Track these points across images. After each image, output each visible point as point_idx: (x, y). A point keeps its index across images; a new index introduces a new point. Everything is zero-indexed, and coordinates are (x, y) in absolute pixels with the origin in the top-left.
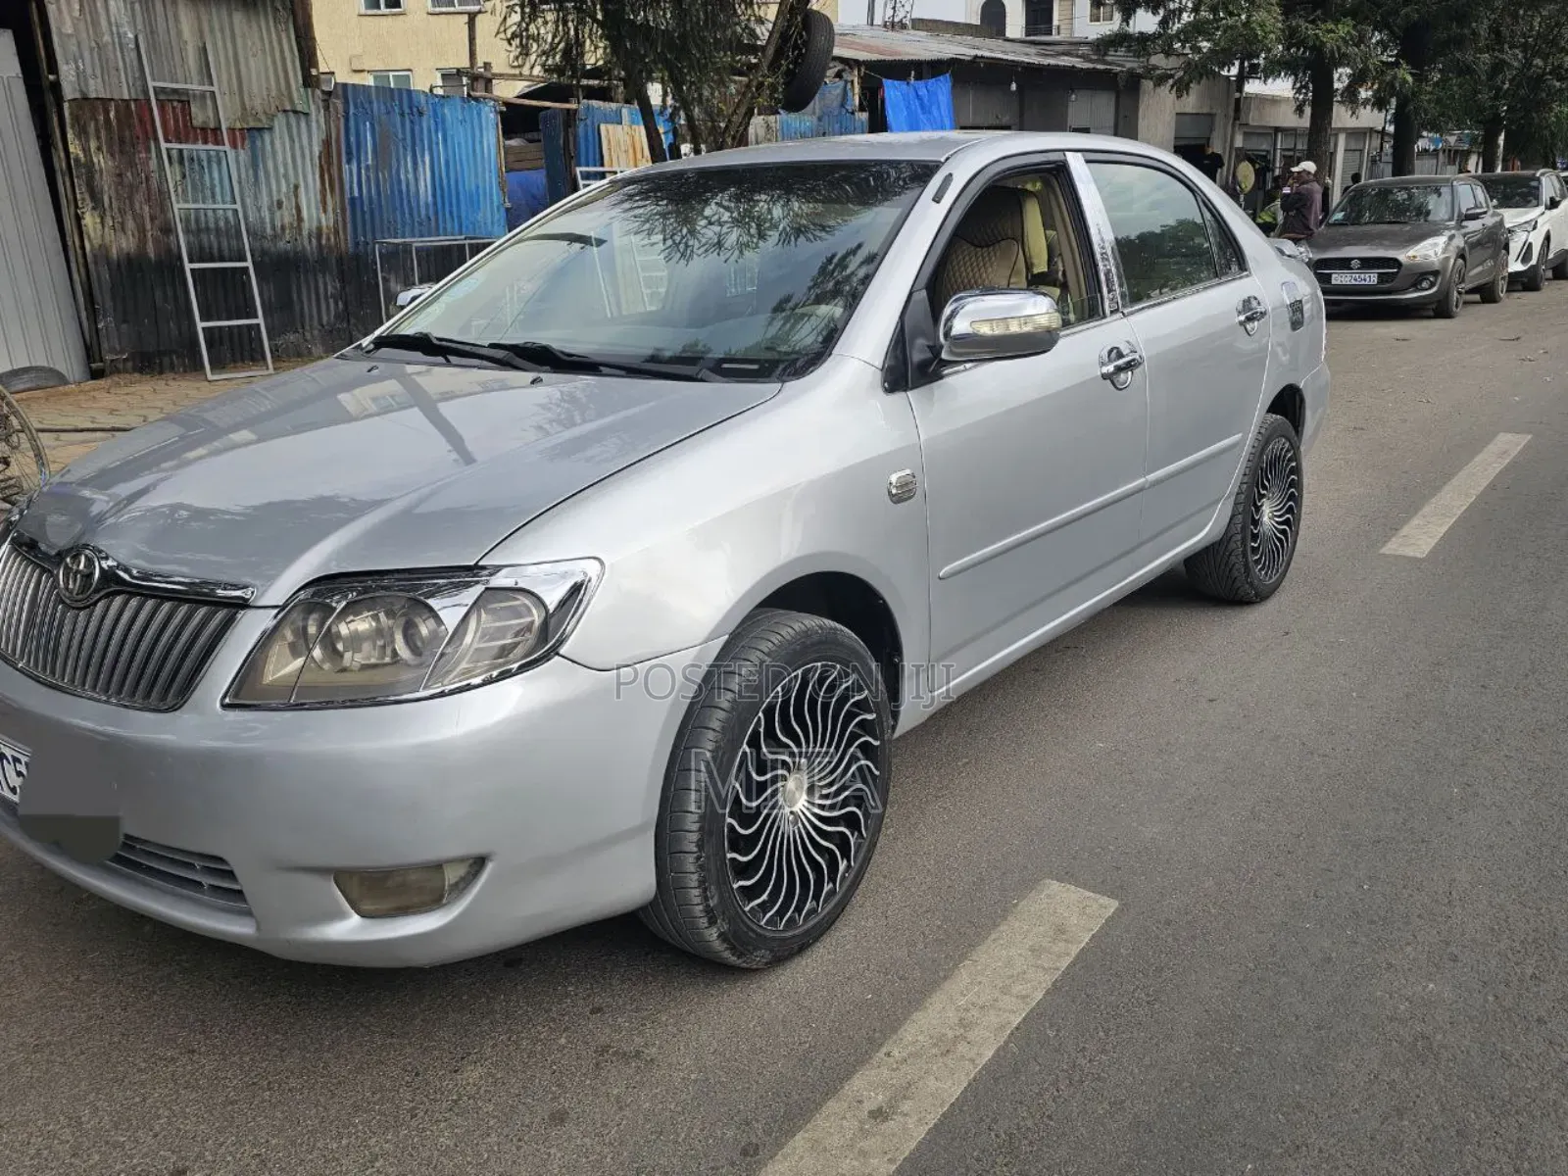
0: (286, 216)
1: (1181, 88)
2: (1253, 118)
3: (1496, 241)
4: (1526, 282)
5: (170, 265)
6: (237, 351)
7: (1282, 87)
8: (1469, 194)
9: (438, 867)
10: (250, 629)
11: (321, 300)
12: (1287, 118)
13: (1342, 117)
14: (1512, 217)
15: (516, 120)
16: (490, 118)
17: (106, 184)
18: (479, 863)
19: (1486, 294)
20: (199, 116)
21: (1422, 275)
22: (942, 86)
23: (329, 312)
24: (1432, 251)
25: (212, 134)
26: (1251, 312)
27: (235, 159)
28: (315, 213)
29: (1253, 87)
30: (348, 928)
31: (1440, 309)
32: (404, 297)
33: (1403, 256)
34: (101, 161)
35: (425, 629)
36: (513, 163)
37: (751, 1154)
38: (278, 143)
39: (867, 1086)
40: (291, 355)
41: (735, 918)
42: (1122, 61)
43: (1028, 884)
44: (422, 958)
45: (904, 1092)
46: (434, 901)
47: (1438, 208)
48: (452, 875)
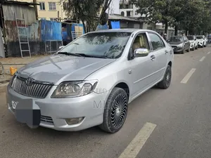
0: (33, 37)
1: (149, 24)
2: (157, 28)
3: (189, 44)
4: (192, 50)
5: (18, 43)
6: (26, 54)
7: (161, 24)
8: (185, 38)
9: (78, 118)
10: (54, 88)
11: (37, 48)
12: (161, 28)
13: (169, 28)
14: (190, 41)
15: (64, 25)
16: (60, 24)
17: (9, 32)
18: (83, 118)
19: (187, 51)
20: (22, 23)
21: (180, 48)
22: (119, 22)
23: (38, 49)
24: (181, 45)
25: (24, 26)
26: (166, 52)
27: (27, 29)
28: (37, 36)
29: (157, 24)
30: (66, 126)
31: (182, 53)
32: (60, 47)
33: (178, 46)
34: (9, 29)
35: (77, 88)
36: (63, 30)
37: (117, 155)
38: (32, 27)
39: (130, 147)
40: (33, 55)
41: (112, 126)
42: (141, 20)
43: (145, 123)
44: (76, 130)
45: (135, 148)
46: (78, 123)
47: (181, 40)
48: (80, 119)
